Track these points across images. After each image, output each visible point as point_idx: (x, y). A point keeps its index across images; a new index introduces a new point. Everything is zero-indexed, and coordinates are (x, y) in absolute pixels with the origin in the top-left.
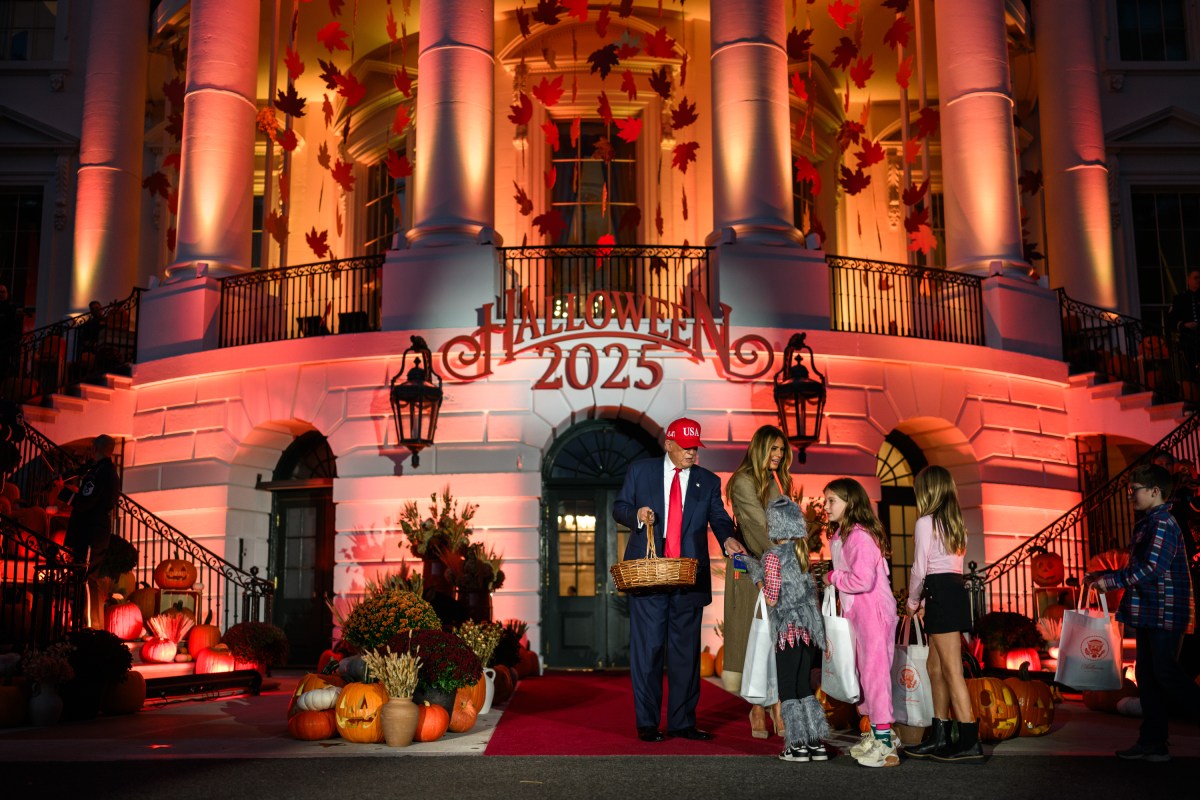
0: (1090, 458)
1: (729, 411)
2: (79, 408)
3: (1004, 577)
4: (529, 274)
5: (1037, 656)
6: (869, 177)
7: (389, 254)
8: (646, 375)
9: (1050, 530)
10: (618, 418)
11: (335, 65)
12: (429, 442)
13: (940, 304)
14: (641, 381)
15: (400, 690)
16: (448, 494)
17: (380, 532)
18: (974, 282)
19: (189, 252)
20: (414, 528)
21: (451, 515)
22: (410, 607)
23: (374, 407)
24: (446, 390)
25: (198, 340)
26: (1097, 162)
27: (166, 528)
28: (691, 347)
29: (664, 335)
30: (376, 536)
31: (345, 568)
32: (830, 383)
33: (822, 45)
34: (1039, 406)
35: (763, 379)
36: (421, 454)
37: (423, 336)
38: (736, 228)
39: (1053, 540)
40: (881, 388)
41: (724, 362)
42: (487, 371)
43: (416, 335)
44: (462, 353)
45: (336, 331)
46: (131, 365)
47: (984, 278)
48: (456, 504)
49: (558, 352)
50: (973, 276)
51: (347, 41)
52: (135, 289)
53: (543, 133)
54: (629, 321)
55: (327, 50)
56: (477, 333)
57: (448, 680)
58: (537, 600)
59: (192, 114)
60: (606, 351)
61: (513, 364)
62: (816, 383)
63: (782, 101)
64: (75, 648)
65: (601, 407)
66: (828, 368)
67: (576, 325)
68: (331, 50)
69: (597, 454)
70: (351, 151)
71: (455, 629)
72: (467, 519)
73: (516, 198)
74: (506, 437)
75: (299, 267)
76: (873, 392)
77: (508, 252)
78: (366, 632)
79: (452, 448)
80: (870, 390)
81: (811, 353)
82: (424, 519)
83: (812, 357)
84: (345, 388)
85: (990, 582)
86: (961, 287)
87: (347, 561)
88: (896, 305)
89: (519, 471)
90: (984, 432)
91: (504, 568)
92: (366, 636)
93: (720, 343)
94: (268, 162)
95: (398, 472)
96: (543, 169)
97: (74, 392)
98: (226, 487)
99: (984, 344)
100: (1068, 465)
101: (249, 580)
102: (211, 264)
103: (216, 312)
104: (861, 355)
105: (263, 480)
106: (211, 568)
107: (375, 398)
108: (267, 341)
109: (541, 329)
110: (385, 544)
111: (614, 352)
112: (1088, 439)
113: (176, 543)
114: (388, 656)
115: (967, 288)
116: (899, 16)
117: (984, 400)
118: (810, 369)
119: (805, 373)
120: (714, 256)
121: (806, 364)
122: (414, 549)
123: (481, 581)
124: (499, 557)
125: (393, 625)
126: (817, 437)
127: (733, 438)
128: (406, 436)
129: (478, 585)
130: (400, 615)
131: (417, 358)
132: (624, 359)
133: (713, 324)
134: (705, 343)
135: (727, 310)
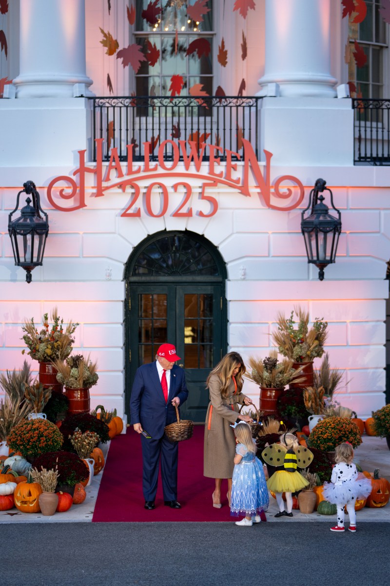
1: (270, 231)
8: (206, 208)
12: (39, 263)
15: (48, 488)
20: (32, 339)
21: (59, 330)
24: (52, 222)
29: (221, 175)
36: (33, 272)
37: (32, 179)
41: (265, 197)
42: (82, 205)
44: (62, 191)
48: (62, 321)
54: (192, 163)
56: (75, 174)
61: (102, 198)
62: (334, 220)
65: (170, 231)
67: (151, 167)
71: (70, 436)
72: (71, 333)
73: (103, 42)
77: (97, 101)
78: (21, 445)
81: (331, 193)
82: (39, 332)
83: (331, 196)
91: (98, 372)
92: (21, 447)
93: (263, 183)
95: (14, 279)
110: (5, 334)
111: (182, 190)
114: (42, 470)
118: (330, 206)
119: (326, 211)
120: (261, 107)
121: (327, 202)
122: (34, 353)
123: (81, 382)
124: (93, 364)
125: (37, 441)
126: (331, 261)
127: (272, 254)
128: (22, 260)
129: (79, 385)
130: (41, 435)
131: (29, 198)
132: (189, 194)
133: (258, 167)
134: (252, 182)
135: (269, 155)
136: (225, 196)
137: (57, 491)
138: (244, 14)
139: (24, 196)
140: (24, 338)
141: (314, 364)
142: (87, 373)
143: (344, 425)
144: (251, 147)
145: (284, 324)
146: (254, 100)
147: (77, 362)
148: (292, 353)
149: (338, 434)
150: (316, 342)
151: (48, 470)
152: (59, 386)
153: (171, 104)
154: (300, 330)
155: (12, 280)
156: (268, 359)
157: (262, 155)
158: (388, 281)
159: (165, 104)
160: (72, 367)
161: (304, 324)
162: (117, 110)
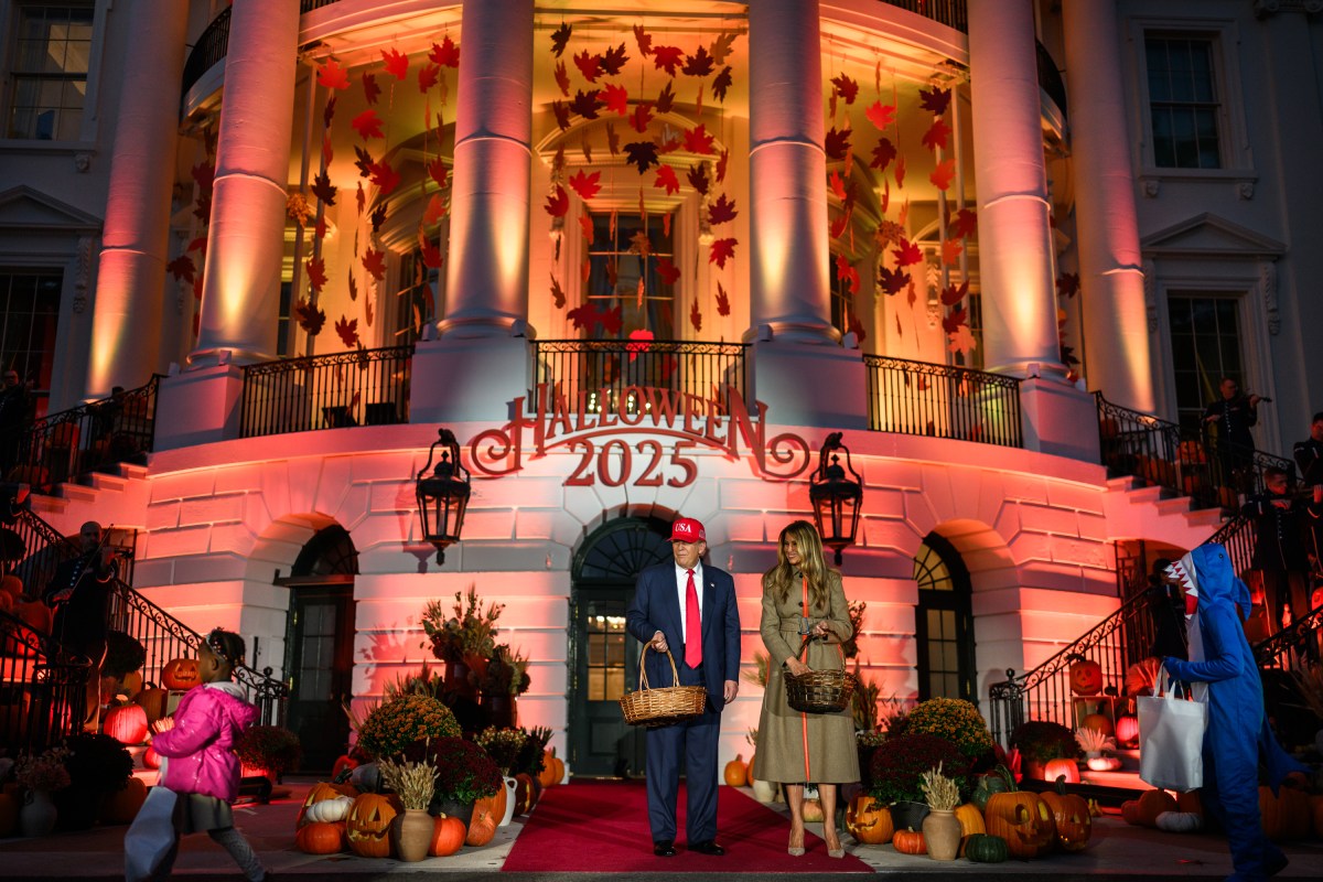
0: (1129, 563)
1: (765, 510)
2: (91, 498)
3: (1042, 685)
4: (563, 369)
5: (1075, 768)
6: (908, 275)
7: (419, 345)
8: (680, 473)
9: (1088, 637)
10: (651, 516)
11: (369, 153)
12: (455, 539)
13: (978, 405)
14: (675, 479)
15: (415, 801)
16: (473, 593)
17: (402, 632)
18: (1012, 384)
19: (213, 338)
20: (437, 628)
21: (476, 615)
22: (429, 712)
23: (399, 501)
24: (475, 486)
25: (218, 430)
26: (1133, 266)
27: (176, 626)
28: (726, 445)
29: (699, 433)
30: (397, 635)
31: (364, 669)
32: (867, 484)
33: (860, 145)
34: (1077, 510)
35: (799, 479)
36: (446, 551)
37: (451, 429)
38: (773, 325)
39: (1092, 647)
40: (918, 489)
41: (759, 462)
42: (517, 467)
43: (444, 428)
44: (492, 448)
45: (362, 422)
46: (147, 453)
47: (1021, 380)
48: (481, 604)
49: (590, 448)
50: (1010, 378)
51: (382, 129)
52: (154, 375)
53: (580, 225)
54: (663, 417)
55: (362, 137)
56: (508, 427)
57: (466, 790)
58: (564, 703)
59: (220, 199)
60: (640, 447)
61: (544, 459)
62: (852, 484)
63: (821, 198)
64: (73, 754)
65: (633, 505)
66: (865, 469)
67: (609, 421)
68: (365, 138)
69: (629, 553)
70: (384, 239)
71: (475, 736)
72: (493, 619)
73: (552, 290)
74: (535, 535)
75: (326, 356)
76: (910, 492)
77: (541, 345)
78: (382, 739)
79: (479, 545)
80: (908, 491)
81: (848, 453)
82: (448, 619)
83: (848, 457)
84: (370, 481)
85: (1028, 690)
86: (999, 389)
87: (366, 661)
88: (933, 404)
89: (548, 569)
90: (1023, 536)
91: (530, 671)
92: (382, 743)
93: (756, 441)
94: (297, 248)
95: (423, 569)
96: (579, 262)
97: (84, 481)
98: (242, 582)
99: (1021, 446)
100: (1107, 570)
101: (262, 682)
102: (234, 351)
103: (238, 401)
104: (898, 456)
105: (281, 576)
107: (401, 492)
108: (290, 431)
109: (574, 424)
110: (406, 644)
111: (648, 449)
112: (1127, 544)
113: (186, 642)
114: (404, 765)
115: (1004, 389)
116: (937, 118)
117: (1022, 503)
118: (847, 469)
119: (841, 473)
121: (842, 464)
124: (524, 659)
125: (411, 731)
126: (853, 539)
127: (766, 540)
128: (432, 532)
130: (419, 721)
131: (445, 452)
132: (657, 456)
133: (748, 423)
135: (762, 408)
137: (433, 811)
140: (424, 622)
143: (963, 709)
144: (739, 397)
146: (740, 348)
147: (500, 653)
149: (955, 724)
151: (415, 765)
155: (420, 571)
162: (566, 356)
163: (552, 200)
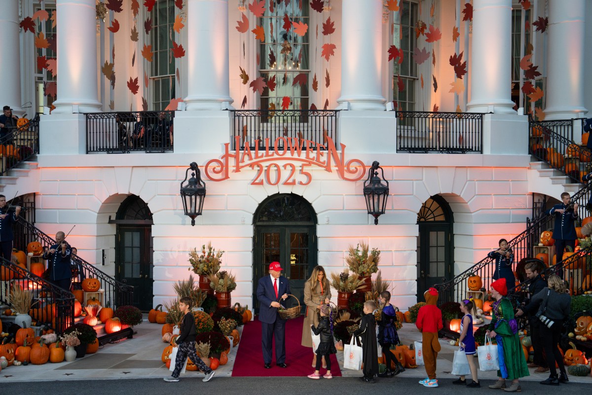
0: (539, 205)
1: (344, 195)
8: (304, 179)
12: (200, 213)
13: (458, 131)
15: (204, 355)
16: (210, 245)
17: (175, 251)
18: (478, 117)
20: (195, 261)
21: (212, 255)
24: (208, 188)
29: (313, 159)
34: (511, 180)
35: (360, 182)
36: (195, 219)
38: (350, 100)
41: (341, 172)
42: (227, 177)
44: (214, 168)
47: (484, 114)
48: (214, 250)
50: (478, 114)
56: (222, 158)
57: (219, 350)
61: (240, 173)
62: (384, 187)
65: (282, 193)
67: (270, 154)
72: (219, 257)
73: (241, 75)
74: (236, 207)
77: (236, 113)
82: (199, 256)
83: (382, 172)
86: (471, 120)
89: (242, 224)
90: (476, 198)
91: (236, 282)
93: (340, 164)
95: (184, 223)
98: (96, 225)
105: (112, 219)
106: (106, 281)
110: (178, 258)
111: (289, 168)
114: (200, 344)
115: (474, 120)
117: (478, 181)
118: (382, 178)
119: (379, 181)
120: (339, 116)
121: (380, 176)
122: (196, 270)
123: (226, 288)
124: (233, 277)
126: (383, 213)
127: (345, 208)
128: (189, 211)
129: (225, 290)
130: (200, 321)
131: (193, 173)
132: (293, 171)
133: (336, 153)
134: (333, 163)
135: (343, 147)
136: (316, 172)
137: (209, 357)
138: (327, 58)
139: (191, 172)
140: (190, 260)
141: (371, 277)
142: (229, 282)
144: (332, 141)
145: (353, 252)
146: (334, 112)
147: (223, 275)
148: (358, 270)
150: (373, 263)
151: (204, 344)
152: (212, 290)
153: (283, 115)
154: (363, 256)
155: (182, 224)
156: (343, 274)
157: (339, 147)
158: (418, 225)
159: (279, 115)
160: (220, 279)
161: (365, 252)
162: (249, 118)
163: (239, 23)
